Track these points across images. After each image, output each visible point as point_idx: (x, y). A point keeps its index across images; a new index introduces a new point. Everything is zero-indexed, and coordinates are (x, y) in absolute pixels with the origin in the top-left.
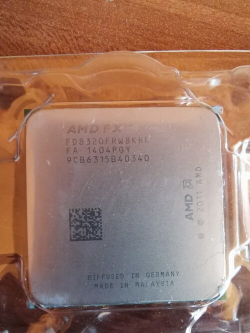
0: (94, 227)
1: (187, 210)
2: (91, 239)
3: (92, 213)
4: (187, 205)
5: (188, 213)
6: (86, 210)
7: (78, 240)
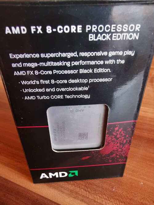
0: (84, 134)
1: (80, 111)
2: (87, 135)
3: (80, 135)
4: (79, 111)
5: (81, 111)
6: (79, 136)
7: (87, 138)
